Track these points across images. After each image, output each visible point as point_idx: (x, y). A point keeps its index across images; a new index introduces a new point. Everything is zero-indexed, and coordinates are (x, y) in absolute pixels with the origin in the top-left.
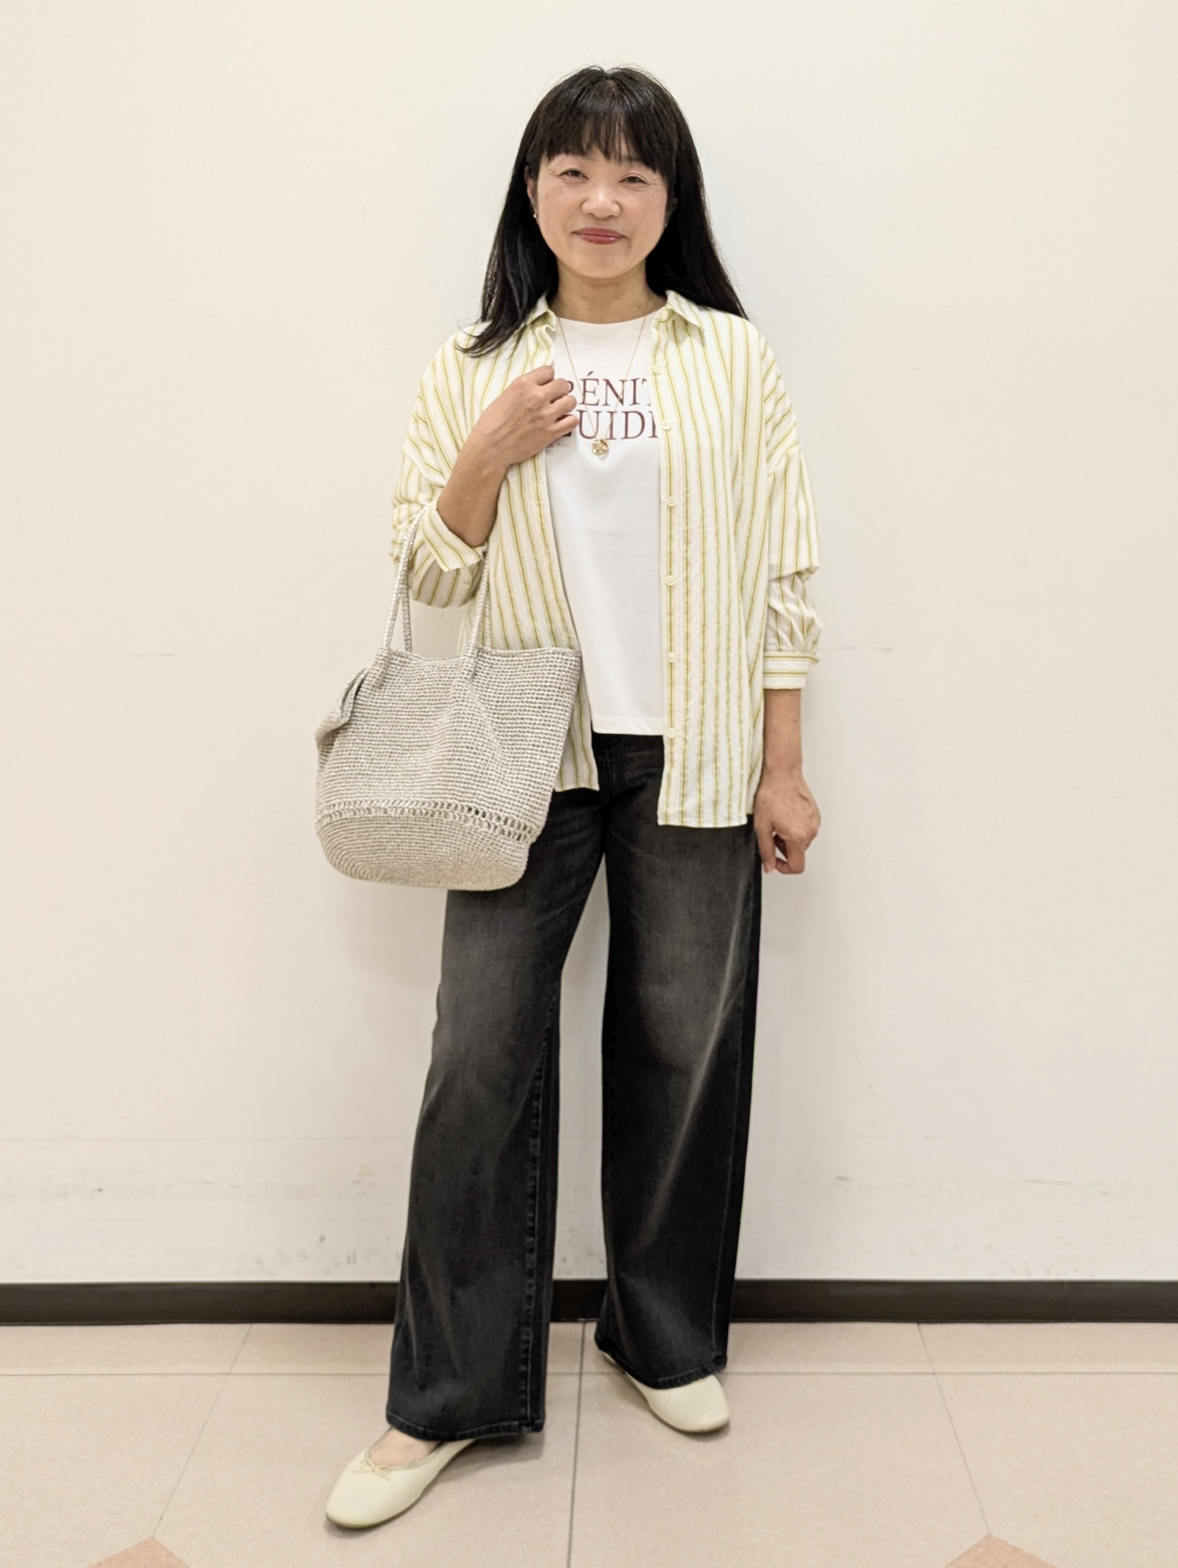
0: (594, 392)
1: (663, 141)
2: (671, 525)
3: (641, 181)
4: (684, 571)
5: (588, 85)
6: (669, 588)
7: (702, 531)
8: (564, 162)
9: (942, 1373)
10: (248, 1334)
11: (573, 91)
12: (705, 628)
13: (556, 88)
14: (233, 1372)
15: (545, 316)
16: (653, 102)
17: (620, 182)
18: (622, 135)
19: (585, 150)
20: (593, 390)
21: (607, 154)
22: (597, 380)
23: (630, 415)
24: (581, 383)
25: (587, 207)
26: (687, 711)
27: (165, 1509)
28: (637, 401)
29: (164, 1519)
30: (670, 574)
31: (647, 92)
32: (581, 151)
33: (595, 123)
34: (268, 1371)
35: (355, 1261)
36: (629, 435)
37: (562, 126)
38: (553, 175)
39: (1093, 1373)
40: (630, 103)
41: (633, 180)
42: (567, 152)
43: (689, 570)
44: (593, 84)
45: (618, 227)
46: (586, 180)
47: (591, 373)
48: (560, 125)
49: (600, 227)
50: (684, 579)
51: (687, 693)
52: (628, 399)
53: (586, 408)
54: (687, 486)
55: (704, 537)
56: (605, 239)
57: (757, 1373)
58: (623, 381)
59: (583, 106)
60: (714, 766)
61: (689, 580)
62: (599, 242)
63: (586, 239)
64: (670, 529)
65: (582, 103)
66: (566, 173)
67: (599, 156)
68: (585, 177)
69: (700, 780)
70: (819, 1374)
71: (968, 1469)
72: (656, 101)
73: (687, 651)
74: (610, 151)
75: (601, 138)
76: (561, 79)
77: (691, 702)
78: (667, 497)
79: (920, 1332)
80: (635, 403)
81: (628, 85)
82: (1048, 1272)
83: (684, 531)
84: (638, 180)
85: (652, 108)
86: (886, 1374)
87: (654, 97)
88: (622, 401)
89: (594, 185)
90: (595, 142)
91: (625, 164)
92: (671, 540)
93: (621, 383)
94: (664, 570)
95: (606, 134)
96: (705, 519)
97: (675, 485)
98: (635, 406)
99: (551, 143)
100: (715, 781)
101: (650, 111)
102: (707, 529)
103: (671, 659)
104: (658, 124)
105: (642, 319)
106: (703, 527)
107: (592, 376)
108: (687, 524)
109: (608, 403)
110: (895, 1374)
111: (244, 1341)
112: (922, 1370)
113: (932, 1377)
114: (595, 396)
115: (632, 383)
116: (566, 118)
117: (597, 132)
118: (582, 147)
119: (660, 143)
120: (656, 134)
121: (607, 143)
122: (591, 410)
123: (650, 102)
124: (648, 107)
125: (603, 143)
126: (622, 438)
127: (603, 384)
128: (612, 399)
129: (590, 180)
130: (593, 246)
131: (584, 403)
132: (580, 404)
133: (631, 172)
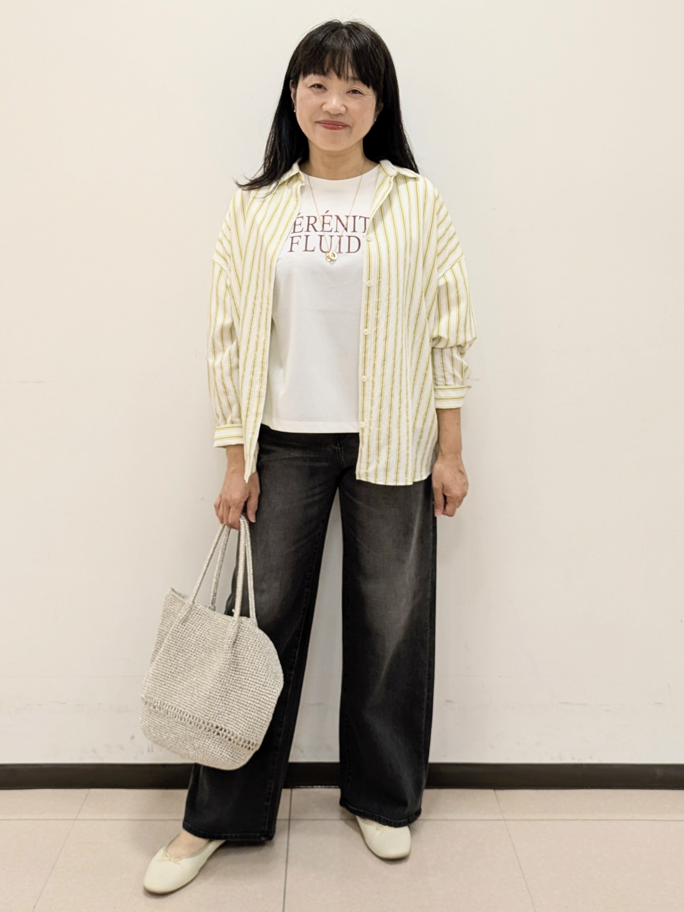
0: (329, 224)
2: (368, 298)
3: (360, 93)
4: (375, 327)
5: (329, 33)
6: (365, 336)
7: (387, 302)
8: (313, 79)
9: (508, 820)
10: (87, 795)
11: (320, 35)
12: (385, 362)
13: (310, 33)
14: (78, 818)
15: (297, 174)
16: (370, 44)
17: (347, 93)
19: (326, 72)
20: (328, 222)
21: (339, 75)
22: (331, 216)
23: (351, 238)
24: (322, 218)
25: (324, 107)
26: (371, 412)
28: (356, 230)
30: (366, 328)
31: (366, 37)
32: (324, 73)
33: (332, 56)
34: (99, 818)
35: (153, 751)
36: (351, 251)
38: (306, 87)
39: (600, 820)
40: (355, 43)
41: (355, 92)
42: (315, 73)
43: (378, 326)
44: (333, 32)
45: (344, 120)
46: (326, 90)
47: (327, 211)
48: (311, 56)
49: (333, 120)
50: (374, 331)
51: (372, 401)
52: (350, 228)
53: (324, 233)
54: (380, 274)
55: (388, 306)
56: (336, 127)
58: (347, 217)
59: (326, 45)
60: (388, 447)
61: (377, 331)
62: (331, 128)
63: (323, 126)
64: (368, 300)
65: (325, 43)
66: (313, 86)
67: (335, 77)
68: (325, 89)
69: (379, 454)
71: (525, 878)
72: (371, 43)
73: (374, 375)
74: (341, 73)
75: (336, 66)
76: (314, 27)
77: (374, 407)
78: (367, 281)
79: (496, 795)
80: (354, 231)
81: (355, 33)
82: (573, 759)
83: (376, 302)
84: (358, 92)
85: (369, 47)
86: (475, 820)
87: (371, 41)
88: (346, 229)
89: (330, 94)
90: (332, 68)
91: (351, 82)
92: (368, 307)
93: (346, 217)
94: (362, 325)
95: (339, 62)
96: (390, 295)
97: (372, 274)
98: (354, 233)
99: (305, 67)
100: (387, 457)
101: (367, 50)
102: (391, 301)
103: (364, 380)
104: (372, 57)
105: (360, 177)
106: (389, 300)
107: (328, 214)
108: (378, 298)
109: (338, 230)
110: (481, 820)
111: (85, 800)
112: (497, 818)
113: (503, 822)
114: (330, 226)
115: (353, 218)
116: (315, 52)
117: (334, 61)
118: (324, 70)
119: (373, 70)
120: (371, 64)
121: (339, 70)
122: (327, 235)
123: (368, 43)
124: (366, 46)
125: (337, 69)
126: (347, 253)
127: (335, 218)
128: (341, 228)
129: (328, 91)
130: (328, 130)
131: (323, 230)
132: (320, 231)
133: (354, 87)
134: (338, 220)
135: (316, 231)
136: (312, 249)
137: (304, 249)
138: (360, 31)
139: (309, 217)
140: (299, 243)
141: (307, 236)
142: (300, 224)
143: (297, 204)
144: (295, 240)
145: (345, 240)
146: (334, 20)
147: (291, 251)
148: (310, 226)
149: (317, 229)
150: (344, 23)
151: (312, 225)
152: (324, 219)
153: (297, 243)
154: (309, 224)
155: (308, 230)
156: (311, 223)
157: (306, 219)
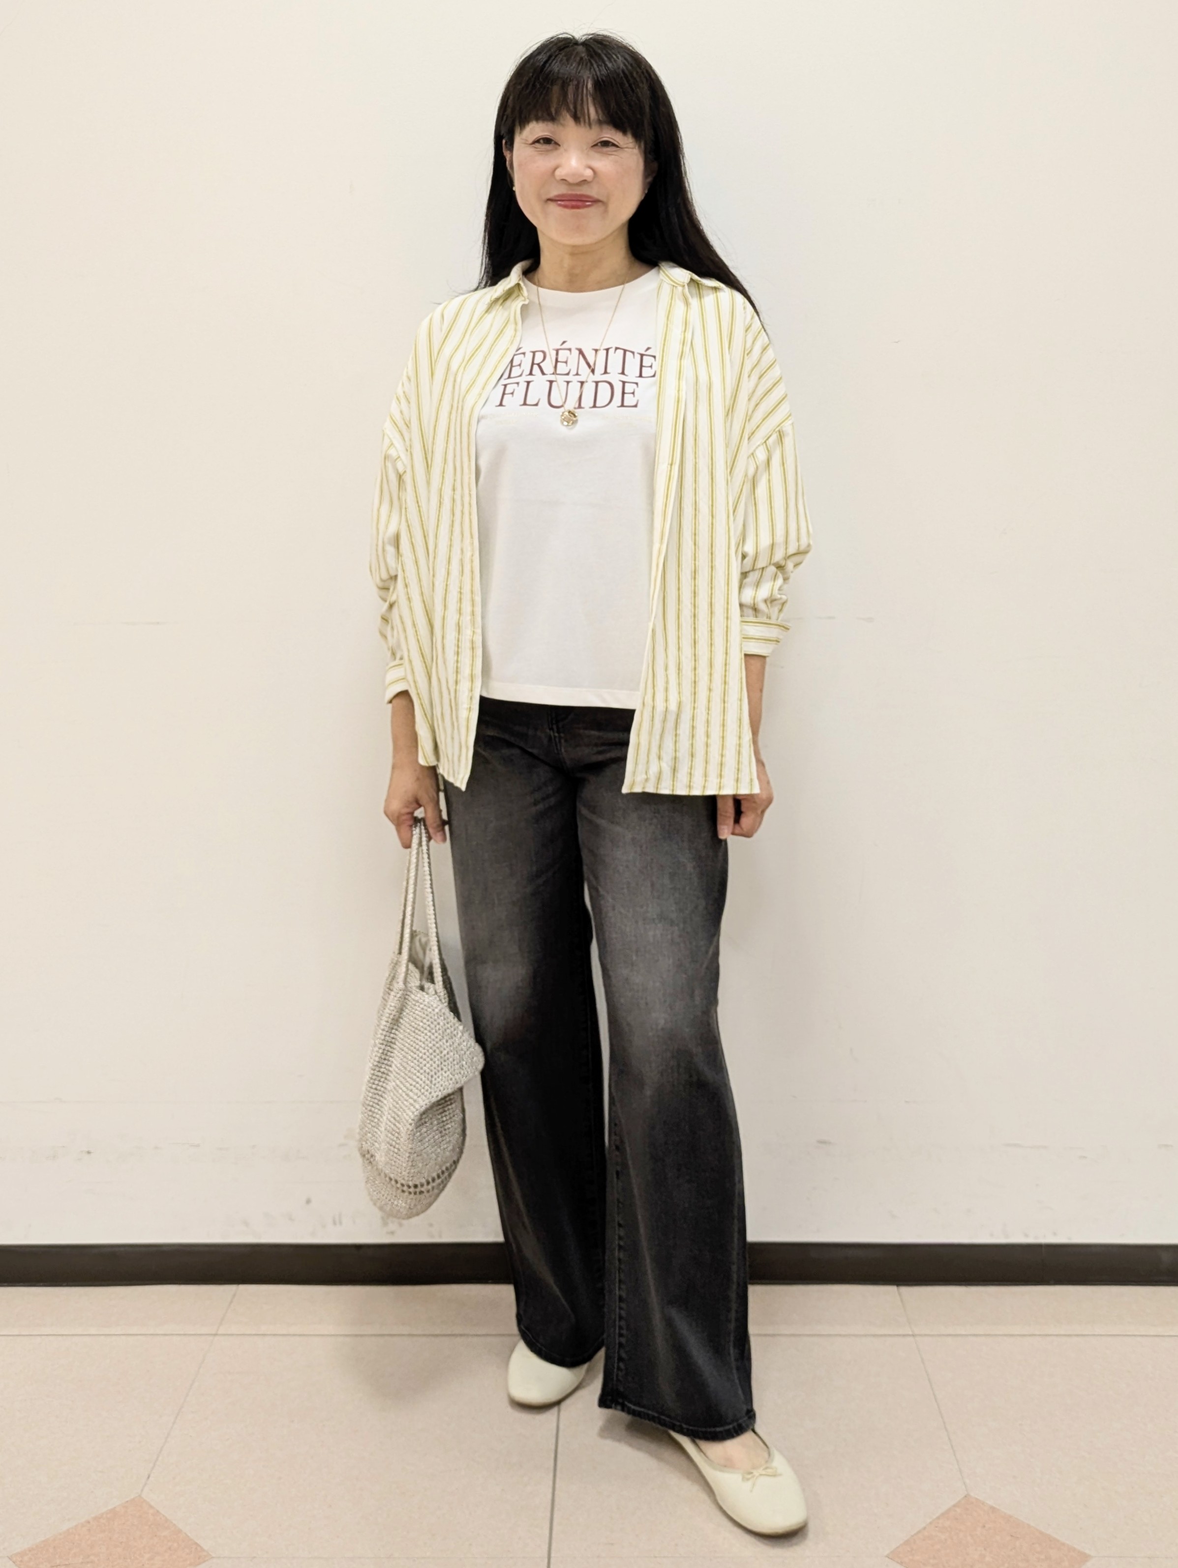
0: (566, 362)
1: (634, 105)
3: (614, 145)
8: (535, 129)
9: (920, 1335)
10: (234, 1295)
11: (540, 60)
14: (220, 1332)
15: (518, 285)
16: (622, 65)
17: (593, 146)
20: (565, 360)
22: (570, 350)
23: (600, 384)
24: (555, 352)
25: (560, 173)
27: (153, 1468)
28: (608, 371)
29: (151, 1478)
33: (562, 87)
34: (253, 1332)
35: (341, 1223)
36: (598, 405)
38: (527, 143)
40: (600, 68)
41: (606, 144)
44: (561, 50)
45: (593, 191)
46: (557, 146)
47: (564, 342)
49: (574, 193)
52: (600, 369)
53: (556, 378)
56: (580, 204)
58: (596, 351)
62: (573, 207)
63: (560, 205)
66: (537, 141)
67: (569, 121)
68: (557, 144)
70: (799, 1335)
71: (947, 1431)
72: (625, 65)
74: (579, 115)
79: (900, 1294)
80: (606, 372)
81: (597, 50)
82: (1026, 1236)
84: (610, 144)
85: (620, 71)
86: (865, 1336)
87: (623, 60)
88: (593, 371)
89: (566, 150)
90: (563, 107)
91: (595, 128)
93: (594, 352)
95: (574, 98)
98: (606, 375)
104: (627, 85)
105: (621, 287)
107: (565, 346)
109: (579, 373)
110: (875, 1336)
111: (231, 1302)
112: (901, 1332)
113: (911, 1339)
114: (567, 366)
115: (605, 352)
117: (565, 95)
119: (630, 105)
121: (575, 108)
122: (561, 380)
123: (619, 64)
125: (571, 107)
126: (591, 408)
127: (576, 353)
128: (584, 370)
129: (561, 146)
130: (568, 212)
131: (555, 373)
132: (551, 374)
133: (602, 136)
134: (581, 357)
135: (543, 373)
136: (535, 403)
137: (522, 402)
138: (605, 46)
139: (534, 353)
140: (515, 394)
141: (528, 383)
142: (520, 365)
143: (515, 334)
144: (509, 389)
145: (590, 388)
147: (501, 405)
148: (536, 367)
149: (545, 372)
150: (581, 37)
151: (538, 365)
152: (557, 354)
153: (512, 393)
154: (533, 364)
155: (531, 374)
156: (536, 361)
157: (529, 356)
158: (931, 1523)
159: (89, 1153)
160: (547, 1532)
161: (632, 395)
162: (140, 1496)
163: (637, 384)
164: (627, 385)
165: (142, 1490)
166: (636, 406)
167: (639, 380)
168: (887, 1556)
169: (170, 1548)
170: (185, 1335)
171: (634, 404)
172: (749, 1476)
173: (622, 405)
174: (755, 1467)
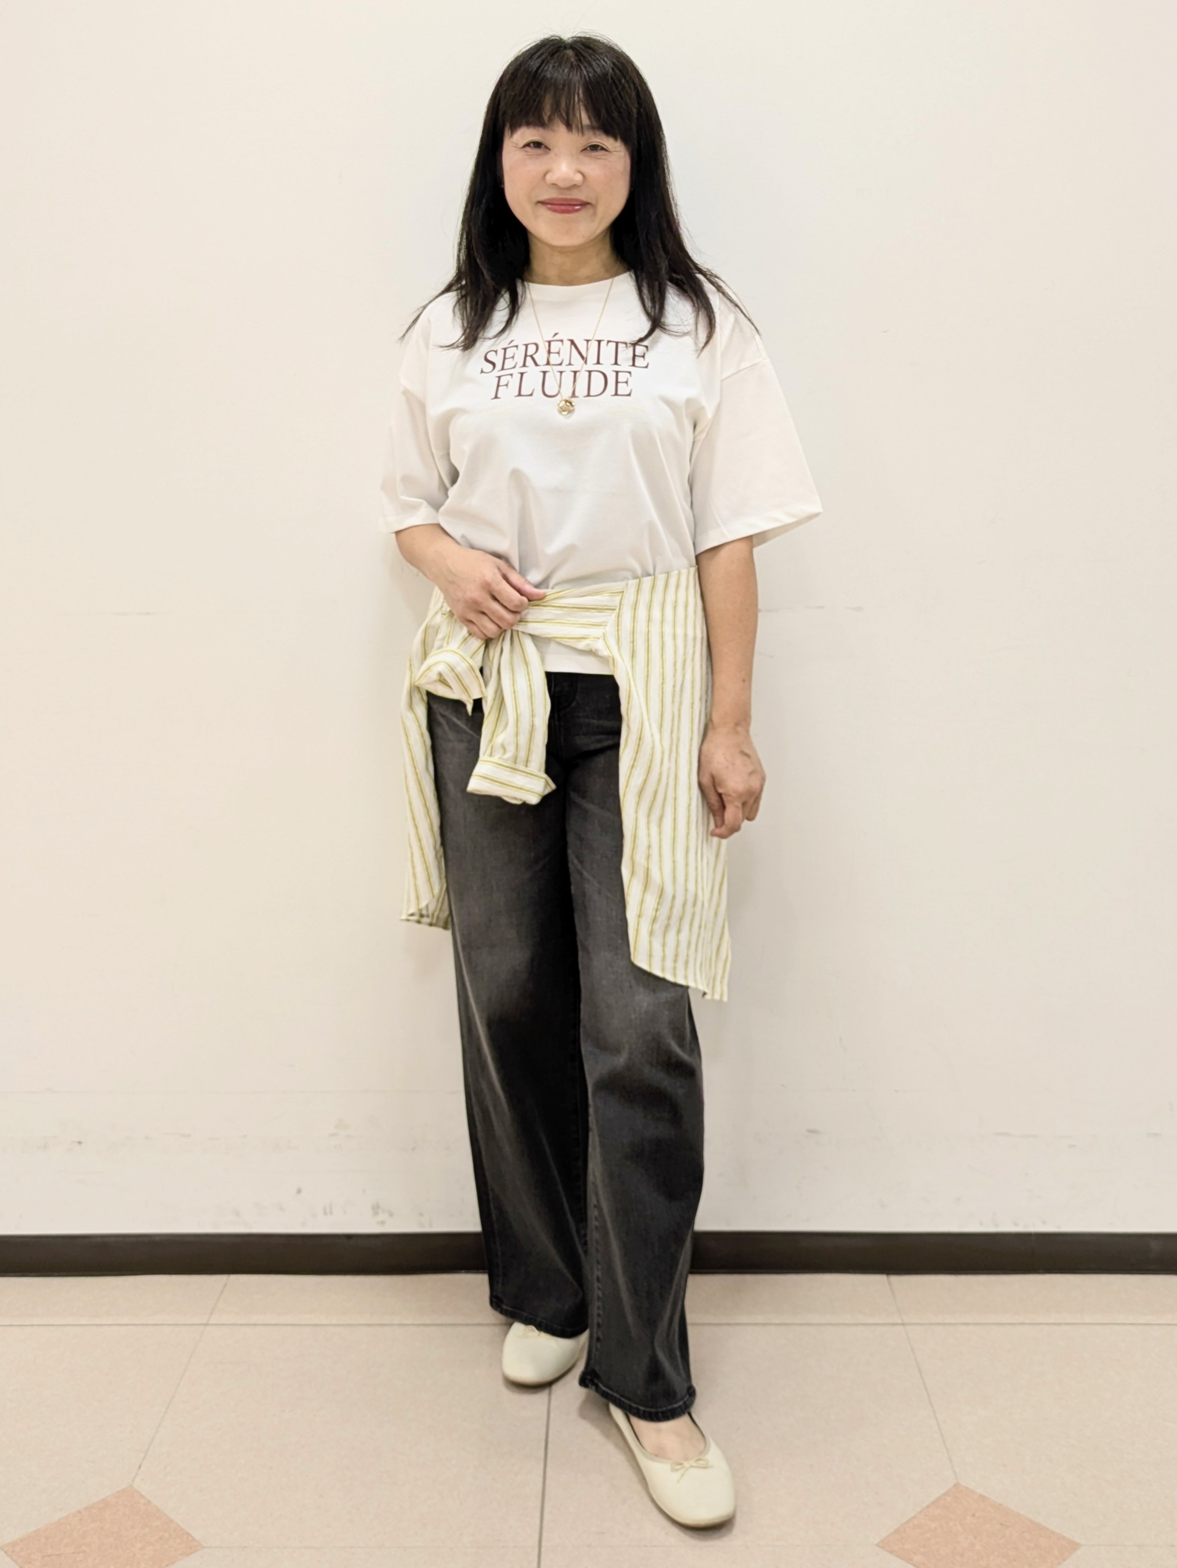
0: (558, 353)
1: (622, 110)
3: (603, 149)
5: (547, 58)
8: (526, 134)
9: (910, 1324)
10: (225, 1285)
11: (533, 63)
13: (517, 59)
14: (211, 1322)
16: (611, 71)
17: (582, 151)
18: (582, 108)
19: (546, 121)
20: (557, 351)
21: (569, 125)
22: (562, 341)
23: (593, 374)
24: (547, 344)
25: (548, 177)
27: (144, 1458)
28: (601, 361)
29: (142, 1468)
31: (604, 61)
32: (540, 123)
33: (555, 96)
34: (245, 1322)
35: (331, 1213)
36: (591, 394)
37: (523, 100)
38: (516, 147)
39: (1060, 1324)
40: (588, 72)
41: (594, 148)
42: (528, 124)
44: (552, 55)
45: (582, 195)
46: (548, 150)
47: (556, 334)
48: (522, 98)
49: (564, 197)
52: (592, 359)
53: (549, 368)
56: (570, 208)
57: (729, 1324)
58: (587, 342)
59: (543, 78)
63: (550, 209)
65: (542, 74)
66: (527, 145)
67: (562, 129)
68: (547, 148)
71: (936, 1419)
72: (613, 69)
74: (571, 122)
75: (561, 109)
79: (890, 1284)
80: (598, 363)
81: (586, 55)
82: (1016, 1224)
84: (599, 148)
85: (609, 77)
86: (856, 1325)
87: (612, 65)
88: (586, 362)
89: (556, 156)
90: (556, 115)
91: (587, 134)
95: (566, 105)
98: (598, 366)
99: (513, 116)
101: (606, 79)
104: (616, 92)
107: (557, 338)
109: (572, 363)
110: (865, 1325)
111: (222, 1292)
112: (891, 1321)
113: (901, 1328)
114: (559, 356)
115: (597, 343)
116: (527, 91)
117: (557, 105)
118: (543, 120)
119: (620, 112)
120: (614, 103)
121: (568, 114)
122: (554, 370)
123: (607, 69)
124: (605, 75)
125: (564, 115)
126: (585, 397)
127: (567, 344)
128: (576, 359)
129: (552, 151)
130: (559, 216)
131: (548, 363)
132: (544, 365)
133: (591, 141)
134: (573, 347)
135: (536, 364)
136: (530, 393)
137: (517, 393)
138: (593, 50)
139: (526, 346)
140: (509, 385)
141: (522, 374)
142: (513, 357)
144: (503, 381)
145: (583, 378)
146: (552, 36)
147: (496, 397)
148: (529, 359)
149: (538, 363)
150: (569, 39)
151: (531, 356)
152: (549, 345)
153: (507, 385)
154: (526, 356)
155: (524, 365)
156: (529, 353)
157: (522, 349)
158: (920, 1512)
159: (80, 1143)
160: (538, 1522)
161: (625, 384)
162: (131, 1486)
163: (630, 373)
164: (620, 374)
165: (133, 1480)
166: (629, 395)
167: (632, 369)
168: (877, 1545)
169: (161, 1538)
170: (175, 1325)
171: (628, 393)
172: (679, 1467)
173: (616, 394)
174: (686, 1459)
